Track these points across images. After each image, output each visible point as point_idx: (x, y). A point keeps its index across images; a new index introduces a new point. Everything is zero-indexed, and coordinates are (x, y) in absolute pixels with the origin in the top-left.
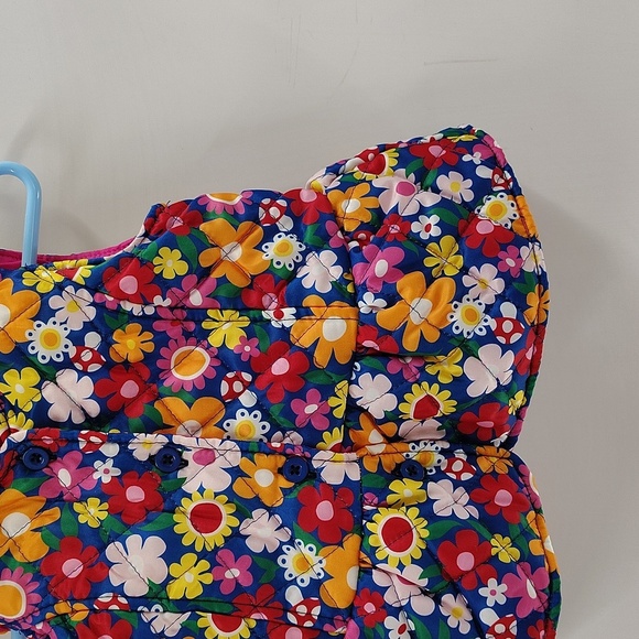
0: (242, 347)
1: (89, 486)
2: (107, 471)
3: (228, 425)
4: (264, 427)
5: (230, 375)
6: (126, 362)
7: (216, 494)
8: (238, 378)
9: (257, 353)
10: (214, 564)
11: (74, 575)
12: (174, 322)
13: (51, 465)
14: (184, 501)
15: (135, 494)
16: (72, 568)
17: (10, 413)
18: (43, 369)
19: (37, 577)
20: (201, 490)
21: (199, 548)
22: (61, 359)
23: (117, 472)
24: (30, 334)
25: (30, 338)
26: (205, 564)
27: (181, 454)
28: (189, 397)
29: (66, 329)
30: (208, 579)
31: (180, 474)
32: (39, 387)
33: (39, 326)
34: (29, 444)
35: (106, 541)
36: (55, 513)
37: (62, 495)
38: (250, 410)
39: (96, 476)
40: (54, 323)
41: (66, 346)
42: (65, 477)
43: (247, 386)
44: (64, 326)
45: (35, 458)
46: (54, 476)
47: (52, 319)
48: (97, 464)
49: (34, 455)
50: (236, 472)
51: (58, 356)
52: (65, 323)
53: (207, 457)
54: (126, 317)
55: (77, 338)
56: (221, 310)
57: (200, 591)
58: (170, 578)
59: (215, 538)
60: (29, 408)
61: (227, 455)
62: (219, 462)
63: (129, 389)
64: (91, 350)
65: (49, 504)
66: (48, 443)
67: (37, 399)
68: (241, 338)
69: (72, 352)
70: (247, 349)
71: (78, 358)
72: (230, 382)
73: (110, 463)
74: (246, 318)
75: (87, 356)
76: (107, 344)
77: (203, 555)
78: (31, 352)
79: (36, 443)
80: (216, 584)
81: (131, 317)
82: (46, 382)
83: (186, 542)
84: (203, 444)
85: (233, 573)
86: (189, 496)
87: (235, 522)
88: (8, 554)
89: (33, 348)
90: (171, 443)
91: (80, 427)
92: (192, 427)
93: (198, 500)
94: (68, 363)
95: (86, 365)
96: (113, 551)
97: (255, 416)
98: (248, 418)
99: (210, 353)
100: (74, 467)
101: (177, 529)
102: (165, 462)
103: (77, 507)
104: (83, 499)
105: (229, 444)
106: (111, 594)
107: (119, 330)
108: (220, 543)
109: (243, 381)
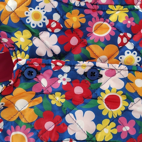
0: (127, 21)
1: (56, 86)
2: (64, 80)
3: (121, 58)
4: (138, 59)
5: (121, 34)
6: (72, 28)
7: (118, 91)
8: (125, 36)
9: (134, 24)
10: (117, 124)
11: (50, 129)
12: (94, 10)
13: (38, 77)
14: (102, 94)
15: (78, 90)
16: (49, 126)
17: (18, 52)
18: (33, 31)
19: (33, 130)
20: (110, 89)
21: (110, 116)
22: (41, 26)
23: (69, 80)
24: (27, 13)
25: (27, 15)
26: (113, 124)
27: (99, 71)
28: (102, 45)
29: (44, 11)
30: (115, 131)
31: (99, 81)
32: (31, 39)
33: (31, 10)
34: (27, 66)
35: (65, 113)
36: (40, 99)
37: (43, 91)
38: (132, 51)
39: (59, 82)
40: (38, 8)
41: (44, 19)
42: (44, 82)
43: (129, 40)
44: (43, 10)
45: (30, 73)
46: (39, 82)
47: (37, 7)
48: (60, 76)
49: (29, 72)
50: (126, 80)
51: (40, 24)
52: (43, 8)
53: (112, 73)
54: (72, 7)
55: (49, 16)
56: (115, 5)
57: (111, 137)
58: (97, 131)
59: (117, 112)
60: (27, 49)
61: (122, 72)
62: (118, 75)
63: (74, 41)
64: (56, 22)
65: (37, 95)
66: (36, 65)
67: (31, 45)
68: (126, 17)
69: (47, 22)
70: (129, 22)
71: (49, 26)
72: (122, 38)
73: (66, 76)
74: (127, 9)
75: (54, 25)
76: (63, 19)
77: (112, 120)
78: (28, 22)
79: (31, 66)
80: (119, 134)
81: (75, 7)
82: (34, 37)
83: (104, 113)
84: (111, 66)
85: (126, 128)
86: (104, 91)
87: (126, 104)
88: (19, 119)
89: (28, 20)
90: (95, 66)
91: (51, 58)
92: (103, 59)
93: (108, 94)
94: (45, 28)
95: (53, 29)
96: (69, 118)
97: (134, 54)
98: (131, 54)
99: (111, 25)
100: (49, 77)
101: (100, 107)
102: (91, 75)
103: (50, 97)
104: (53, 93)
105: (123, 67)
106: (69, 139)
107: (69, 13)
108: (120, 114)
109: (127, 37)
